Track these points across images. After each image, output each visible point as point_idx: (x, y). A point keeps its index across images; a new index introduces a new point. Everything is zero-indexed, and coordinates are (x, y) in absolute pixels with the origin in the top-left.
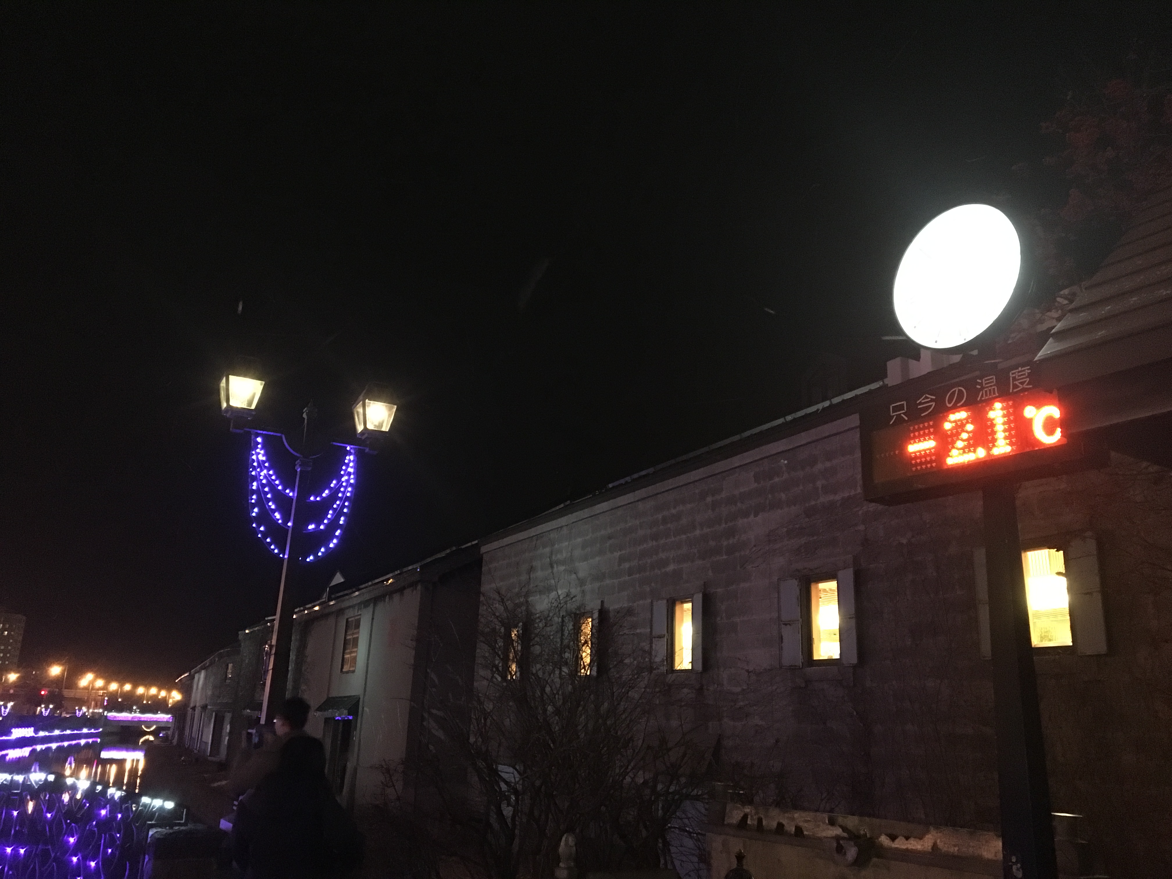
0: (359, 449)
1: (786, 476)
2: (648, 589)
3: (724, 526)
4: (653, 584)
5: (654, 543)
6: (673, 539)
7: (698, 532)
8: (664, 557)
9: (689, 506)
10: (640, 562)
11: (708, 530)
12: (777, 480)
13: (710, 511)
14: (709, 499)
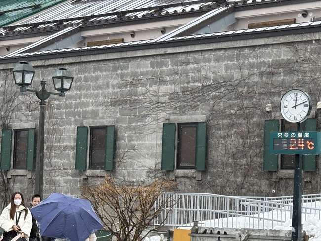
1: (170, 67)
2: (73, 119)
3: (129, 88)
4: (77, 117)
5: (78, 92)
6: (92, 91)
7: (110, 90)
8: (85, 101)
9: (104, 73)
10: (67, 102)
11: (119, 90)
12: (164, 68)
13: (120, 78)
14: (119, 72)
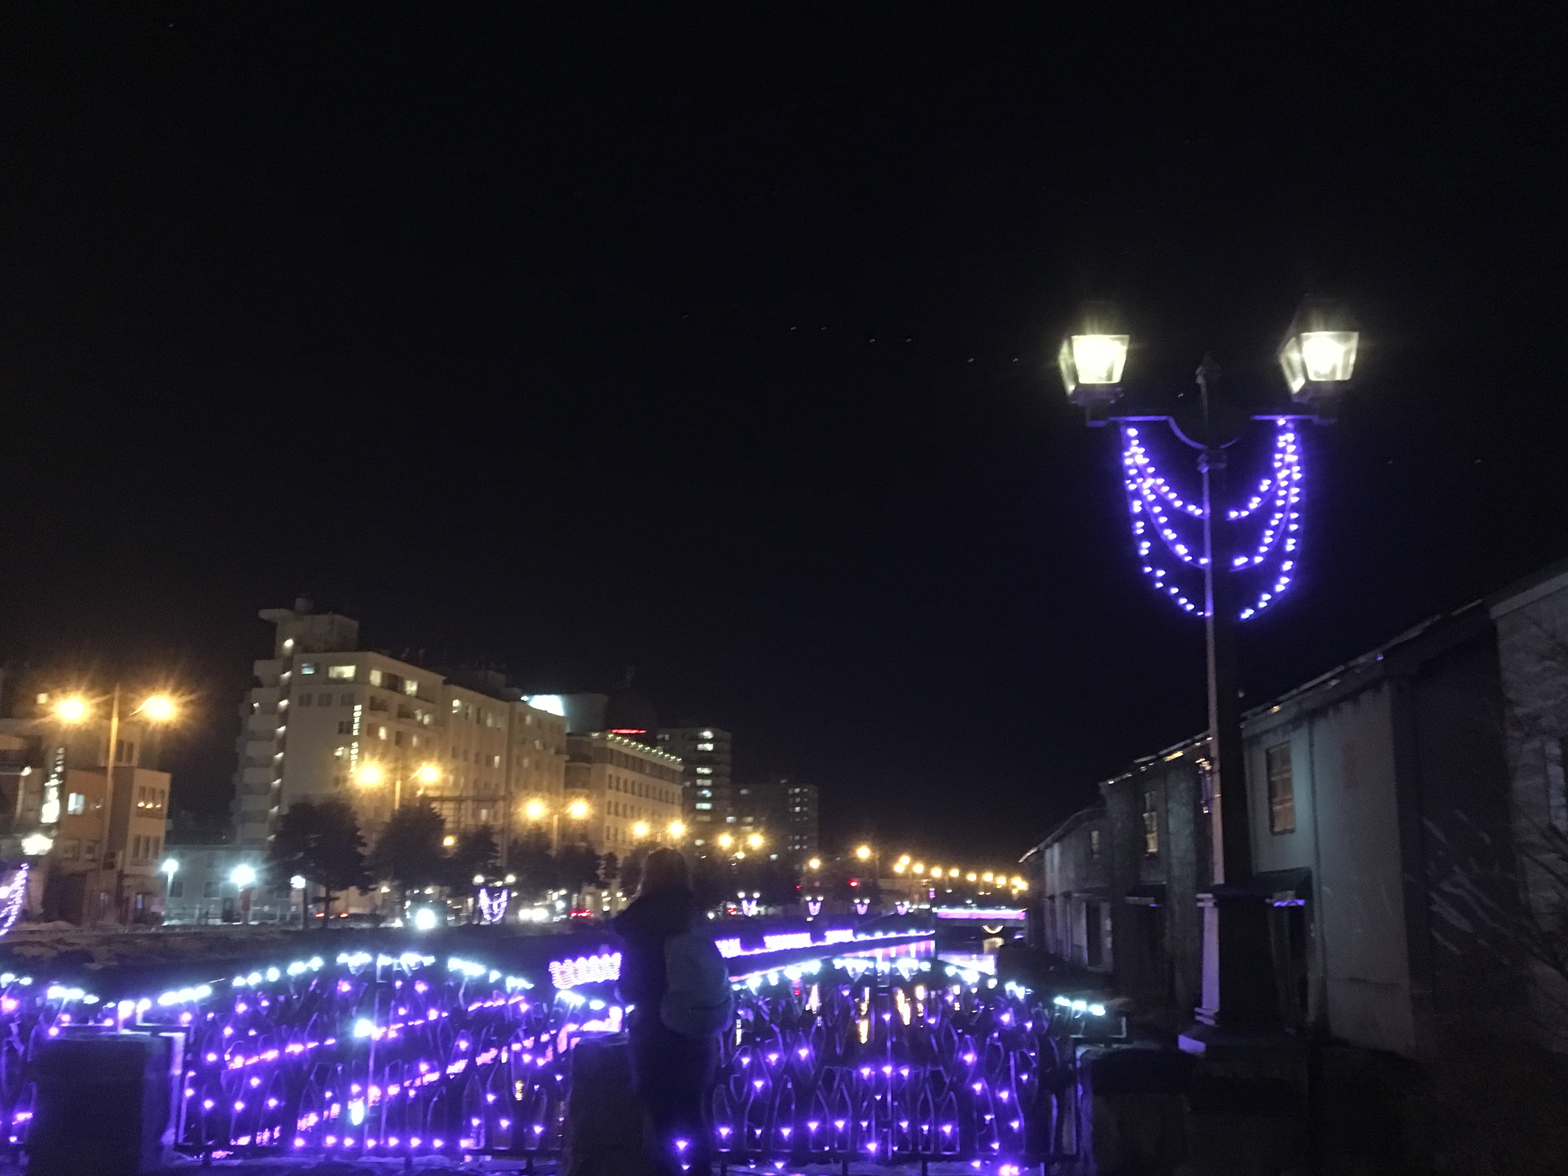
0: (1302, 421)
